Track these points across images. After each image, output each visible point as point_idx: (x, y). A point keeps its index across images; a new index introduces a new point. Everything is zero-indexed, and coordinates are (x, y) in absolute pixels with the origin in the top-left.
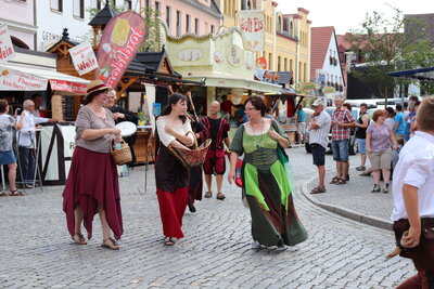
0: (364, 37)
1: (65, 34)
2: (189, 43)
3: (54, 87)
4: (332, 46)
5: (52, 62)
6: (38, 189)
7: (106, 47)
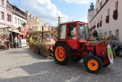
0: (54, 27)
1: (19, 27)
2: (35, 28)
3: (20, 34)
4: (51, 28)
5: (18, 30)
6: (17, 48)
7: (25, 28)
